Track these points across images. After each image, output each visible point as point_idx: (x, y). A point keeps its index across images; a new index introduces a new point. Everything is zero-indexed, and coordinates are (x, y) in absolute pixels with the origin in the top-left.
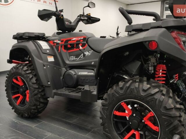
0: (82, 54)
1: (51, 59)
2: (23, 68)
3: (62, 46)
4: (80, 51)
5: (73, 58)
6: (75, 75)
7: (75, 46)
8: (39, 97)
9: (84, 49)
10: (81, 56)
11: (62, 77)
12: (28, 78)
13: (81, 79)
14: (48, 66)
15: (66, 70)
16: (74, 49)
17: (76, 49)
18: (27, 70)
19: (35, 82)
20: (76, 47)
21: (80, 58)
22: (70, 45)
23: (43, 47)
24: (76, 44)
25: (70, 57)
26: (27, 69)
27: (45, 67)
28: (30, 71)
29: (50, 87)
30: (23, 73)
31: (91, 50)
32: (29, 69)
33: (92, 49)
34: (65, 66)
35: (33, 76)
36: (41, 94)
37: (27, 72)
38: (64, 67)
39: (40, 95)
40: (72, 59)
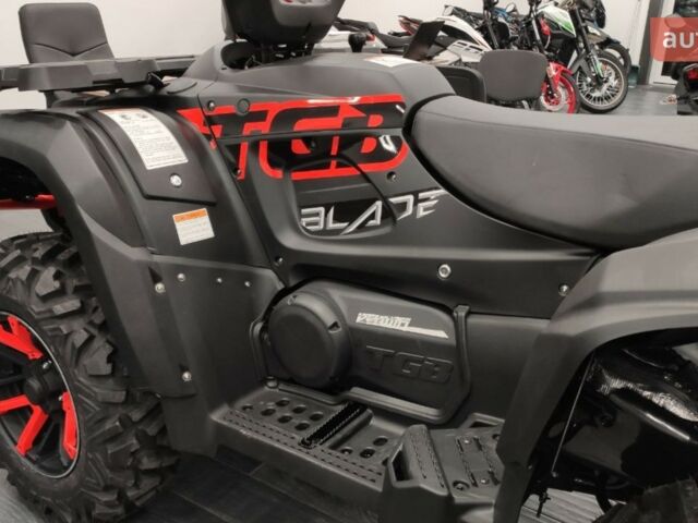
0: (379, 204)
1: (195, 228)
2: (34, 274)
3: (255, 147)
4: (366, 185)
5: (320, 218)
6: (335, 325)
7: (334, 152)
8: (133, 450)
9: (391, 174)
10: (372, 216)
11: (259, 327)
12: (65, 343)
13: (371, 353)
14: (181, 276)
15: (280, 286)
16: (327, 166)
17: (339, 166)
18: (59, 294)
19: (106, 369)
20: (339, 155)
21: (362, 227)
22: (307, 140)
23: (144, 156)
24: (342, 137)
25: (304, 211)
26: (57, 284)
27: (160, 287)
28: (72, 304)
29: (192, 396)
30: (36, 310)
31: (437, 184)
32: (70, 289)
33: (443, 181)
34: (277, 259)
35: (94, 331)
36: (145, 433)
37: (60, 308)
38: (272, 268)
39: (135, 441)
40: (316, 224)
